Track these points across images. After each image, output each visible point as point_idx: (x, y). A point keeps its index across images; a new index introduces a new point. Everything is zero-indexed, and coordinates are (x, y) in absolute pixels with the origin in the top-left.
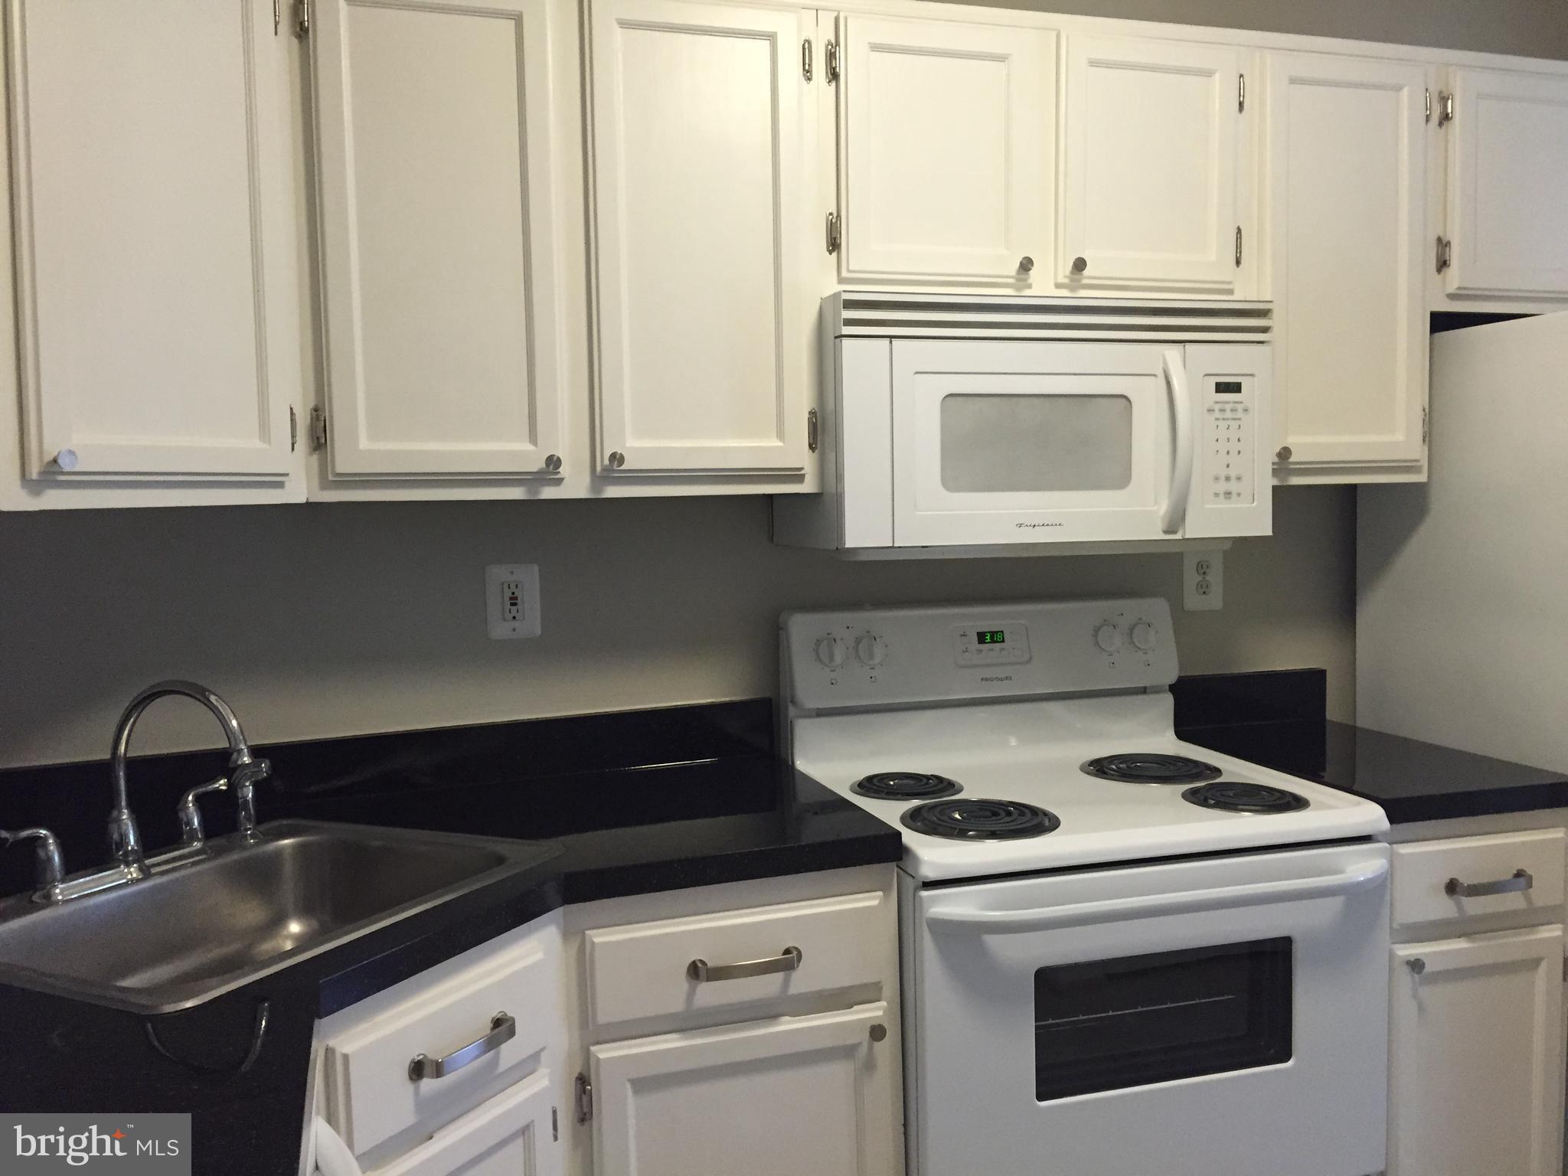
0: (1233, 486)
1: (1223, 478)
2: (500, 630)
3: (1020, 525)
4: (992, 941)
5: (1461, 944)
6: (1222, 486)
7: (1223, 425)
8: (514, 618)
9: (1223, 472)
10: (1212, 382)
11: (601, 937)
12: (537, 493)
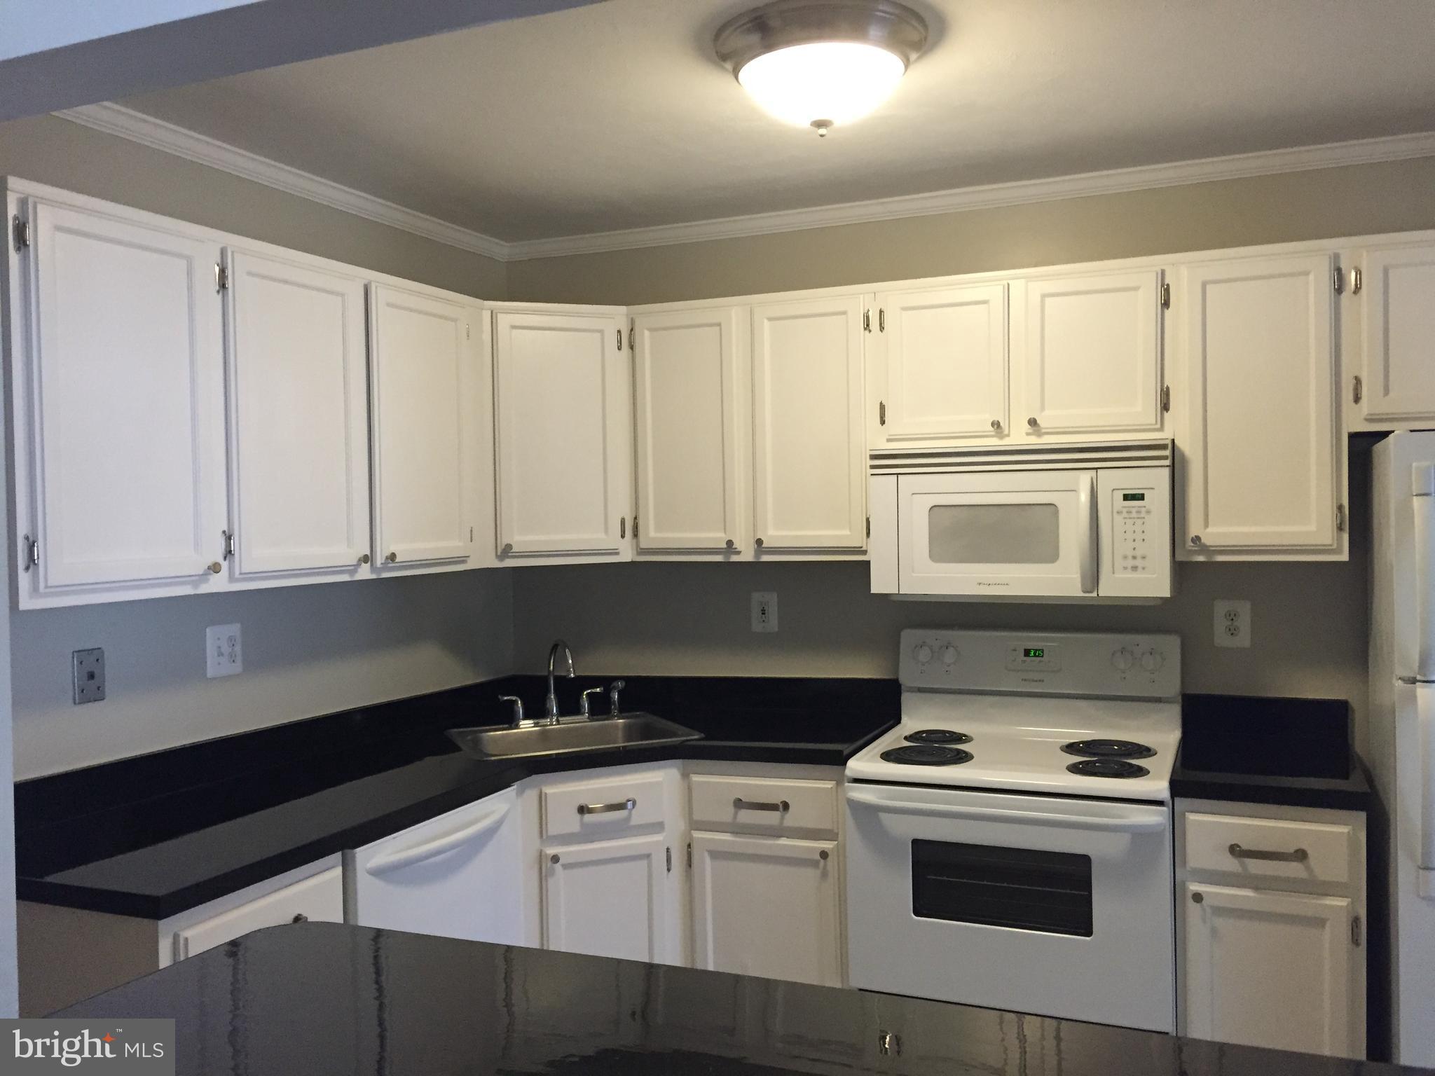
0: (1138, 562)
1: (1130, 557)
2: (757, 627)
3: (980, 584)
4: (883, 816)
5: (1248, 893)
6: (1130, 563)
7: (1130, 522)
8: (764, 621)
9: (1130, 553)
10: (1120, 495)
11: (696, 778)
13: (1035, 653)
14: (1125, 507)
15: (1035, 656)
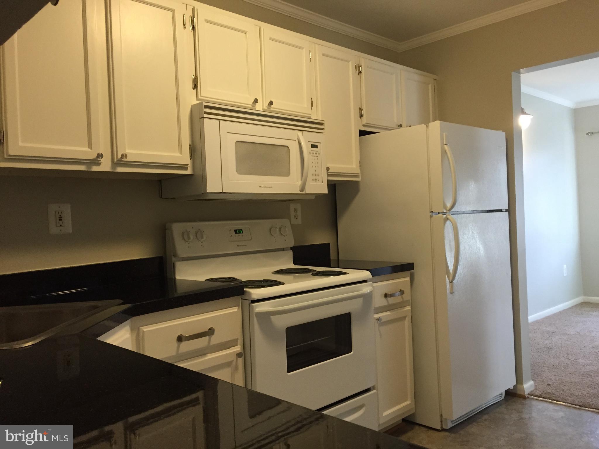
0: (317, 177)
1: (314, 175)
2: (54, 230)
3: (260, 187)
4: (273, 318)
5: (388, 313)
6: (314, 177)
7: (314, 158)
8: (61, 225)
9: (314, 173)
10: (310, 144)
11: (146, 329)
12: (91, 168)
13: (239, 231)
14: (311, 151)
15: (239, 233)
